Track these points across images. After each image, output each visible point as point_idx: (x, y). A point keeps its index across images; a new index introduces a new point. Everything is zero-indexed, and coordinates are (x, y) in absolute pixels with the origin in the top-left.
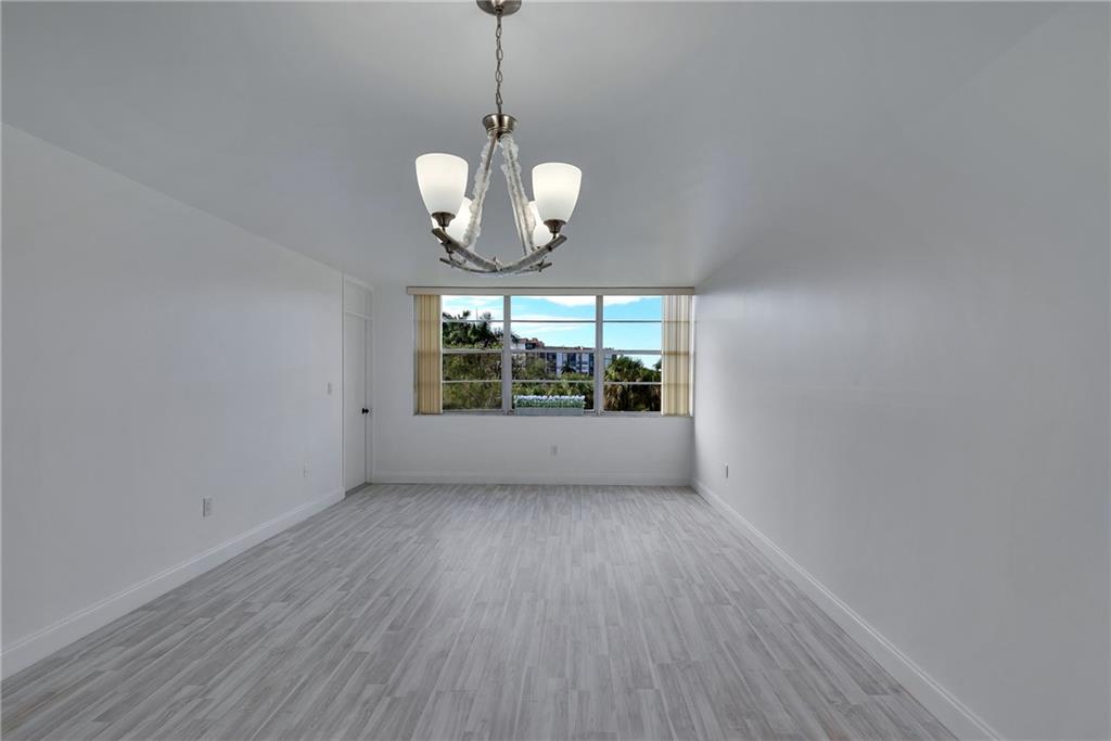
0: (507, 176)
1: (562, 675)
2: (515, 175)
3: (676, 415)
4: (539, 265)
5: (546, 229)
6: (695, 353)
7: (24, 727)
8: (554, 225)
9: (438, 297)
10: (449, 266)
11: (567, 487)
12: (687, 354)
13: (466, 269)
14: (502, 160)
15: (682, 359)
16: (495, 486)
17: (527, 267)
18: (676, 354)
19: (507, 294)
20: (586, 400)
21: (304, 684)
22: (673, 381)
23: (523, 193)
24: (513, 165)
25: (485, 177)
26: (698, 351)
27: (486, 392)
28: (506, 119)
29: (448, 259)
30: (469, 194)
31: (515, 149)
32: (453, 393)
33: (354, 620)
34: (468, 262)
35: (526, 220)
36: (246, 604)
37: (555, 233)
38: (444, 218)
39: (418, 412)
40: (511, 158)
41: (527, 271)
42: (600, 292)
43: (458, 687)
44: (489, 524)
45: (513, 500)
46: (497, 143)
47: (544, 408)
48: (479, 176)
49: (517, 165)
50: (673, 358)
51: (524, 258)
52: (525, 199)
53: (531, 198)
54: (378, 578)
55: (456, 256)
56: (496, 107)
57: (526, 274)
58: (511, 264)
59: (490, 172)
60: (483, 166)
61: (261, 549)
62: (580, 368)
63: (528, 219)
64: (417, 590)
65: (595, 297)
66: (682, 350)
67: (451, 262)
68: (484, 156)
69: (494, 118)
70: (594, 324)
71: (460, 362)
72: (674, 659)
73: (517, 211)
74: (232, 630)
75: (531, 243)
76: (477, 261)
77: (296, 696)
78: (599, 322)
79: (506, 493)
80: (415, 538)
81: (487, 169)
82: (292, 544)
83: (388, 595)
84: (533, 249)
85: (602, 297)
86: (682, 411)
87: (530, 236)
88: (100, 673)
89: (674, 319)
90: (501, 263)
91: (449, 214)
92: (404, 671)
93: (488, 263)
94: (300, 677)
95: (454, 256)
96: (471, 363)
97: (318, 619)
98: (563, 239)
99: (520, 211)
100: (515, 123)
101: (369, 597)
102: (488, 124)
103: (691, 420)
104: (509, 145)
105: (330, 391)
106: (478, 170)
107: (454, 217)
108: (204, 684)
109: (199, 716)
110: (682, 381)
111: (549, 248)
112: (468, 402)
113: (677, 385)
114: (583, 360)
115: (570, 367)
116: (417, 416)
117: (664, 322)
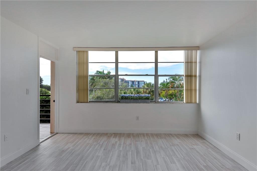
3: (191, 103)
6: (200, 76)
9: (87, 52)
12: (196, 76)
15: (193, 78)
18: (191, 76)
39: (78, 102)
50: (189, 78)
66: (193, 74)
70: (154, 63)
71: (103, 84)
86: (193, 100)
89: (190, 61)
103: (199, 105)
110: (193, 88)
113: (191, 90)
114: (136, 84)
115: (133, 86)
116: (78, 104)
117: (186, 62)
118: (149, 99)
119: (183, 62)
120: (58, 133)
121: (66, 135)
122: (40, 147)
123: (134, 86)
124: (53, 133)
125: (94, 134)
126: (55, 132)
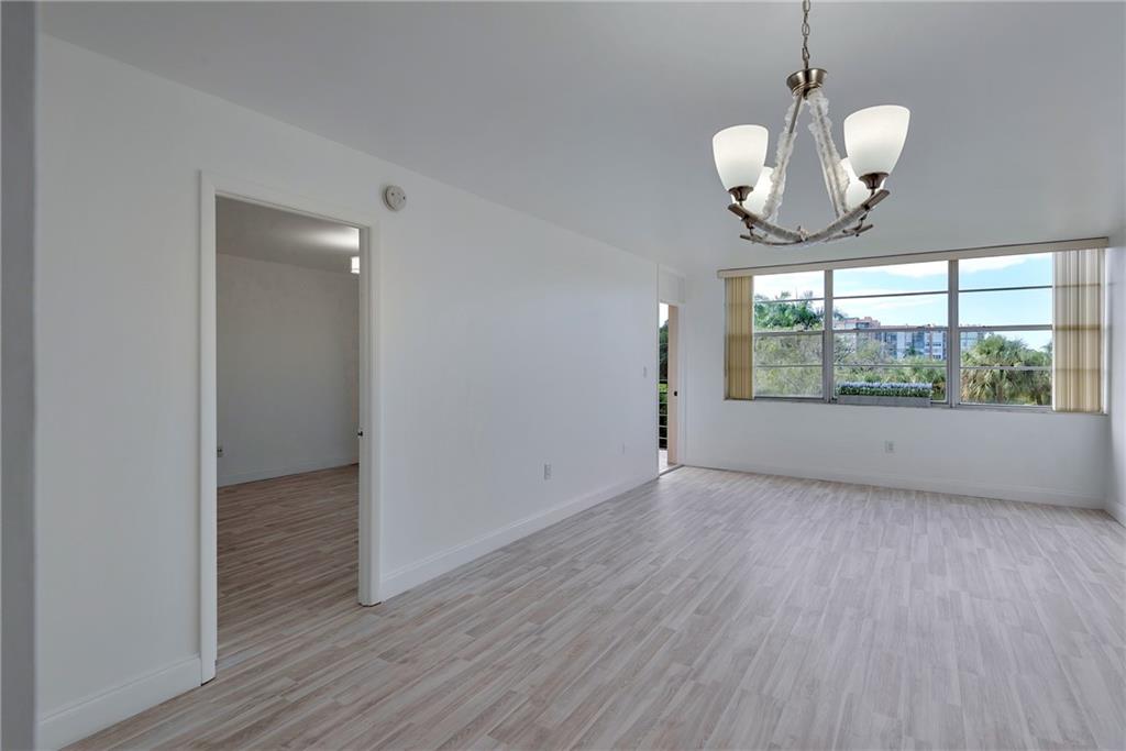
0: (816, 135)
1: (893, 714)
2: (825, 132)
3: (1077, 411)
4: (857, 229)
5: (863, 185)
6: (1111, 328)
7: (426, 625)
8: (872, 179)
9: (750, 278)
10: (750, 242)
11: (907, 492)
12: (1098, 328)
13: (768, 243)
14: (810, 119)
15: (1088, 338)
16: (813, 482)
17: (840, 233)
18: (1078, 329)
19: (829, 267)
20: (933, 388)
21: (617, 646)
22: (1072, 365)
23: (834, 150)
24: (822, 121)
25: (788, 142)
26: (1115, 324)
27: (806, 378)
28: (814, 73)
29: (749, 235)
30: (770, 161)
31: (824, 104)
32: (768, 378)
33: (663, 595)
34: (770, 236)
35: (837, 179)
36: (574, 561)
37: (873, 188)
38: (740, 192)
39: (728, 397)
40: (820, 114)
41: (840, 237)
42: (953, 256)
43: (765, 691)
44: (805, 522)
45: (835, 499)
46: (803, 101)
47: (875, 397)
48: (782, 141)
49: (827, 120)
50: (1072, 336)
51: (835, 221)
52: (836, 156)
53: (844, 155)
54: (686, 558)
55: (758, 231)
56: (803, 62)
57: (839, 240)
58: (819, 231)
59: (795, 134)
60: (787, 130)
61: (588, 514)
62: (930, 351)
63: (840, 177)
64: (725, 578)
65: (947, 262)
66: (1088, 322)
67: (752, 238)
68: (788, 119)
69: (801, 75)
72: (1066, 738)
73: (827, 172)
74: (562, 581)
75: (843, 204)
76: (779, 232)
77: (610, 654)
78: (953, 292)
79: (827, 491)
80: (725, 525)
81: (791, 132)
82: (611, 514)
83: (696, 578)
84: (845, 211)
85: (957, 261)
86: (1088, 405)
87: (842, 196)
88: (470, 596)
89: (1073, 282)
90: (807, 232)
91: (746, 188)
92: (709, 658)
93: (791, 234)
94: (613, 638)
95: (754, 231)
96: (789, 346)
97: (632, 587)
98: (885, 193)
99: (830, 170)
100: (825, 75)
101: (678, 576)
102: (793, 82)
103: (1106, 420)
104: (819, 100)
105: (645, 375)
106: (781, 135)
107: (752, 189)
108: (540, 623)
109: (536, 650)
111: (866, 207)
112: (785, 389)
113: (1078, 371)
114: (935, 340)
115: (916, 349)
116: (728, 401)
117: (1057, 287)
118: (927, 397)
119: (1051, 287)
120: (682, 466)
121: (713, 473)
122: (660, 481)
123: (922, 350)
124: (673, 465)
125: (768, 476)
126: (679, 462)
